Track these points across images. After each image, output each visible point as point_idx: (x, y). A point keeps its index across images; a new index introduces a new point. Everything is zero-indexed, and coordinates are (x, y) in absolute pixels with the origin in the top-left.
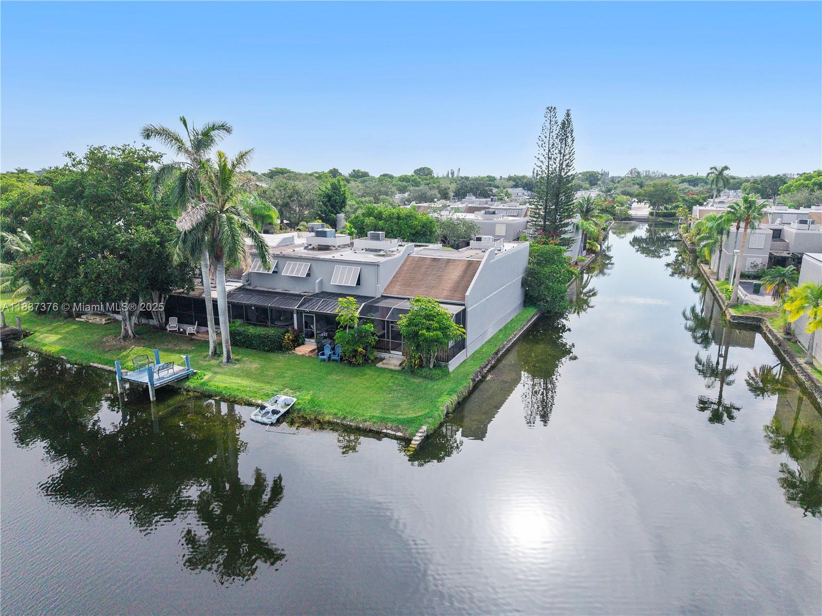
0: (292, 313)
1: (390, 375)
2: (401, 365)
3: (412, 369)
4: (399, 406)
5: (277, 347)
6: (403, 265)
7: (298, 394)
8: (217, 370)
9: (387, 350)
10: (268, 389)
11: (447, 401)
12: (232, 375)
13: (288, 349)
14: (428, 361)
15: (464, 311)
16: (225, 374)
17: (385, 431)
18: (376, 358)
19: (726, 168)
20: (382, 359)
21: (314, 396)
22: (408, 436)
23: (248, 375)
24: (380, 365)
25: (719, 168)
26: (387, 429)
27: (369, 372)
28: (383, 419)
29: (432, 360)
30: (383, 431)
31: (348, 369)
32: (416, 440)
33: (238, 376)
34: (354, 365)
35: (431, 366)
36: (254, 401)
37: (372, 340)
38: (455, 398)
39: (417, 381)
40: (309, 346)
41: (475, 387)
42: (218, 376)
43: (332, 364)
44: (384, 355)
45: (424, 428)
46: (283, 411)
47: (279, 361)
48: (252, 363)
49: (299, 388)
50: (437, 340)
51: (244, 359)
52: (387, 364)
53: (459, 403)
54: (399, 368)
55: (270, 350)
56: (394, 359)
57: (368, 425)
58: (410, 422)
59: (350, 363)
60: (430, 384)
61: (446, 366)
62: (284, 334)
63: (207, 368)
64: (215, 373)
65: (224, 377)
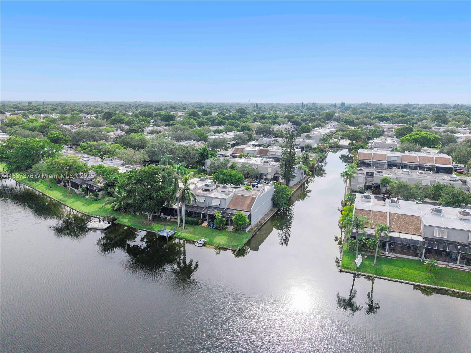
0: (200, 213)
1: (229, 233)
2: (233, 230)
3: (236, 231)
4: (232, 242)
5: (197, 224)
6: (233, 197)
7: (206, 238)
8: (182, 231)
9: (228, 225)
10: (197, 237)
11: (245, 241)
12: (187, 233)
13: (200, 224)
14: (240, 229)
15: (251, 214)
18: (226, 228)
20: (227, 228)
21: (210, 239)
22: (235, 249)
23: (191, 233)
24: (227, 230)
26: (229, 248)
27: (223, 231)
28: (228, 245)
29: (241, 229)
31: (218, 231)
32: (237, 251)
33: (188, 233)
34: (220, 230)
35: (241, 230)
37: (225, 223)
38: (247, 240)
39: (237, 235)
40: (205, 224)
41: (253, 236)
42: (183, 233)
43: (213, 229)
44: (227, 227)
45: (239, 248)
46: (203, 243)
47: (198, 228)
48: (191, 229)
49: (206, 237)
50: (243, 224)
51: (188, 228)
52: (229, 230)
53: (248, 241)
54: (232, 231)
55: (195, 225)
56: (231, 228)
57: (225, 247)
58: (235, 246)
59: (218, 229)
60: (241, 236)
61: (245, 230)
62: (199, 220)
63: (179, 231)
64: (182, 232)
65: (184, 233)
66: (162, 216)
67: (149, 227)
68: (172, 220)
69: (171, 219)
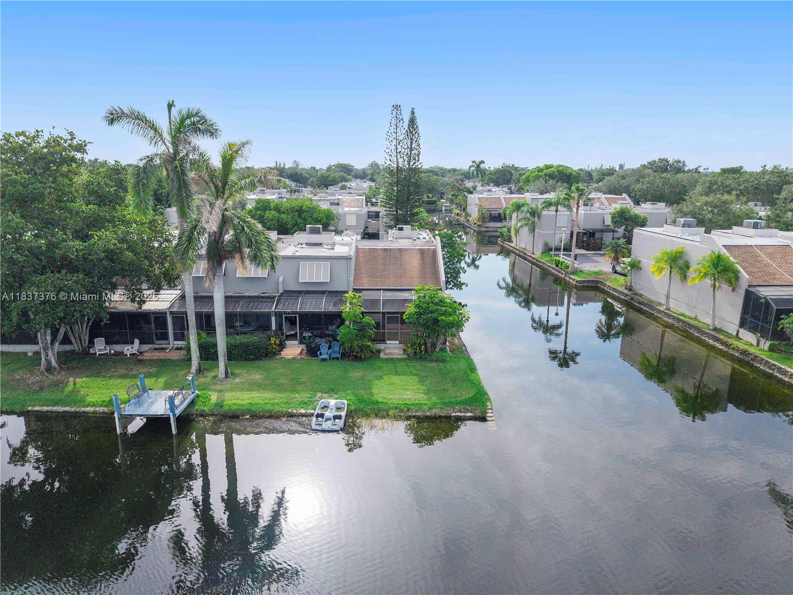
2: (406, 353)
3: (421, 355)
5: (263, 353)
6: (357, 257)
7: (338, 395)
9: (383, 341)
12: (243, 390)
13: (275, 354)
16: (232, 390)
17: (454, 414)
18: (377, 350)
19: (483, 162)
20: (382, 350)
22: (478, 414)
23: (260, 387)
24: (382, 356)
25: (478, 161)
26: (455, 412)
29: (439, 344)
30: (452, 415)
33: (250, 390)
34: (362, 360)
35: (438, 350)
36: (295, 412)
37: (372, 332)
40: (293, 350)
42: (227, 394)
44: (383, 346)
45: (490, 405)
46: (342, 414)
47: (275, 366)
55: (258, 358)
56: (393, 348)
59: (356, 358)
62: (268, 339)
64: (220, 391)
65: (234, 393)
66: (100, 346)
67: (59, 396)
68: (147, 356)
69: (145, 354)
